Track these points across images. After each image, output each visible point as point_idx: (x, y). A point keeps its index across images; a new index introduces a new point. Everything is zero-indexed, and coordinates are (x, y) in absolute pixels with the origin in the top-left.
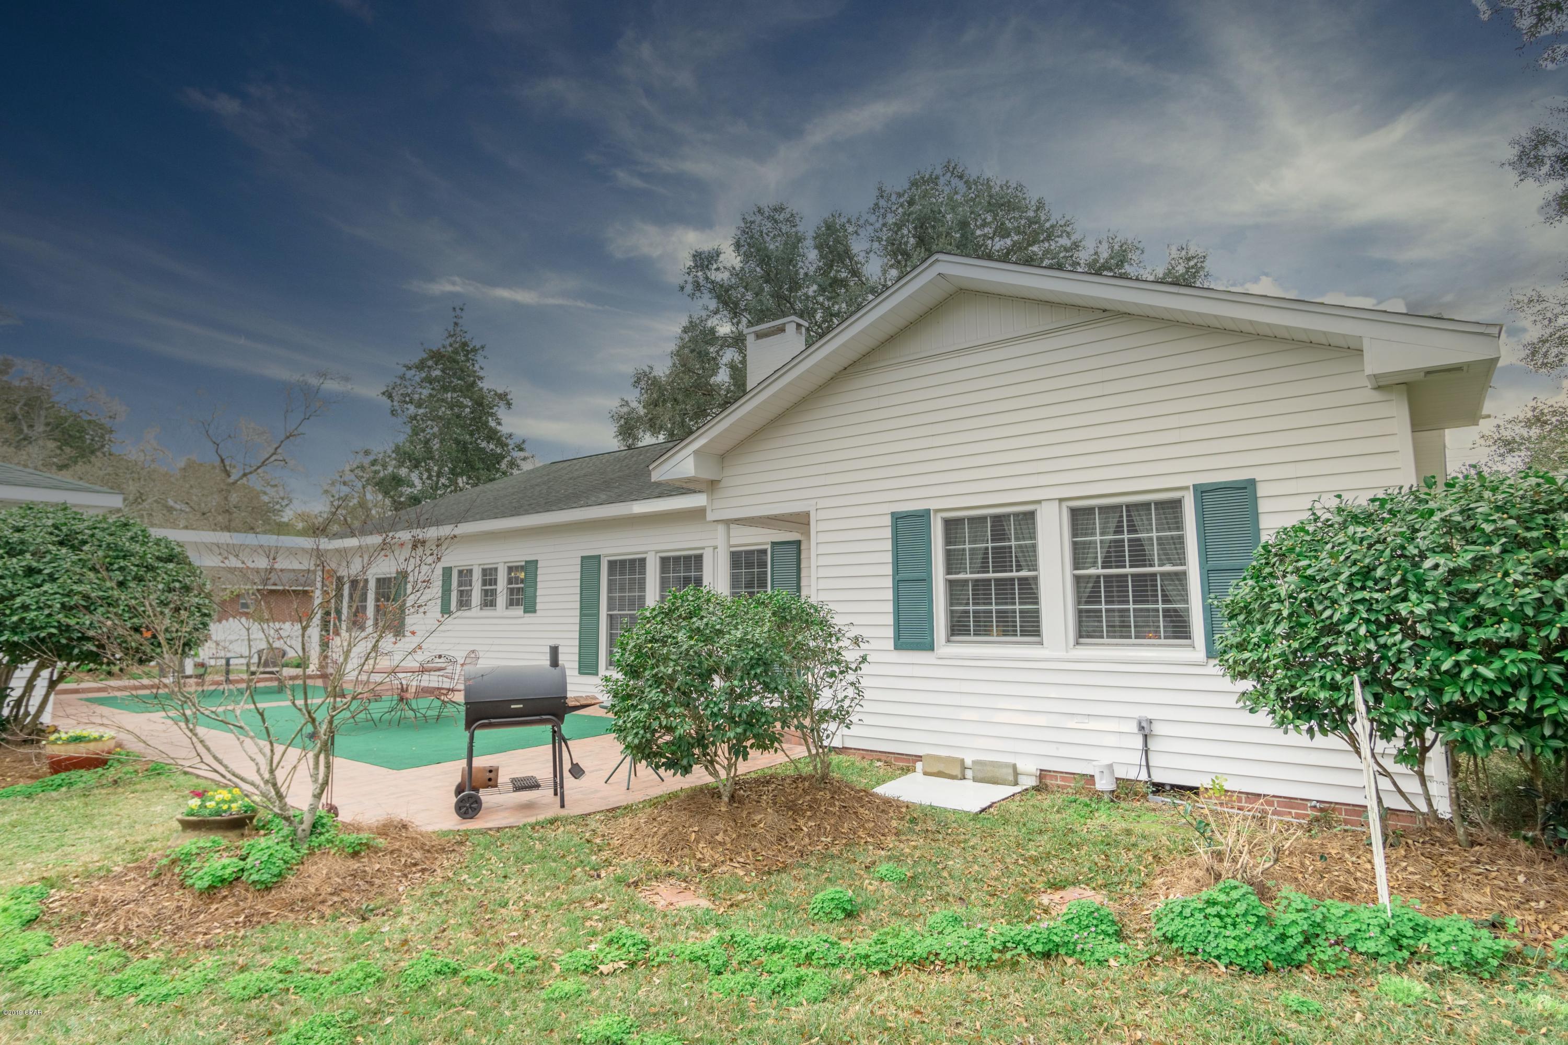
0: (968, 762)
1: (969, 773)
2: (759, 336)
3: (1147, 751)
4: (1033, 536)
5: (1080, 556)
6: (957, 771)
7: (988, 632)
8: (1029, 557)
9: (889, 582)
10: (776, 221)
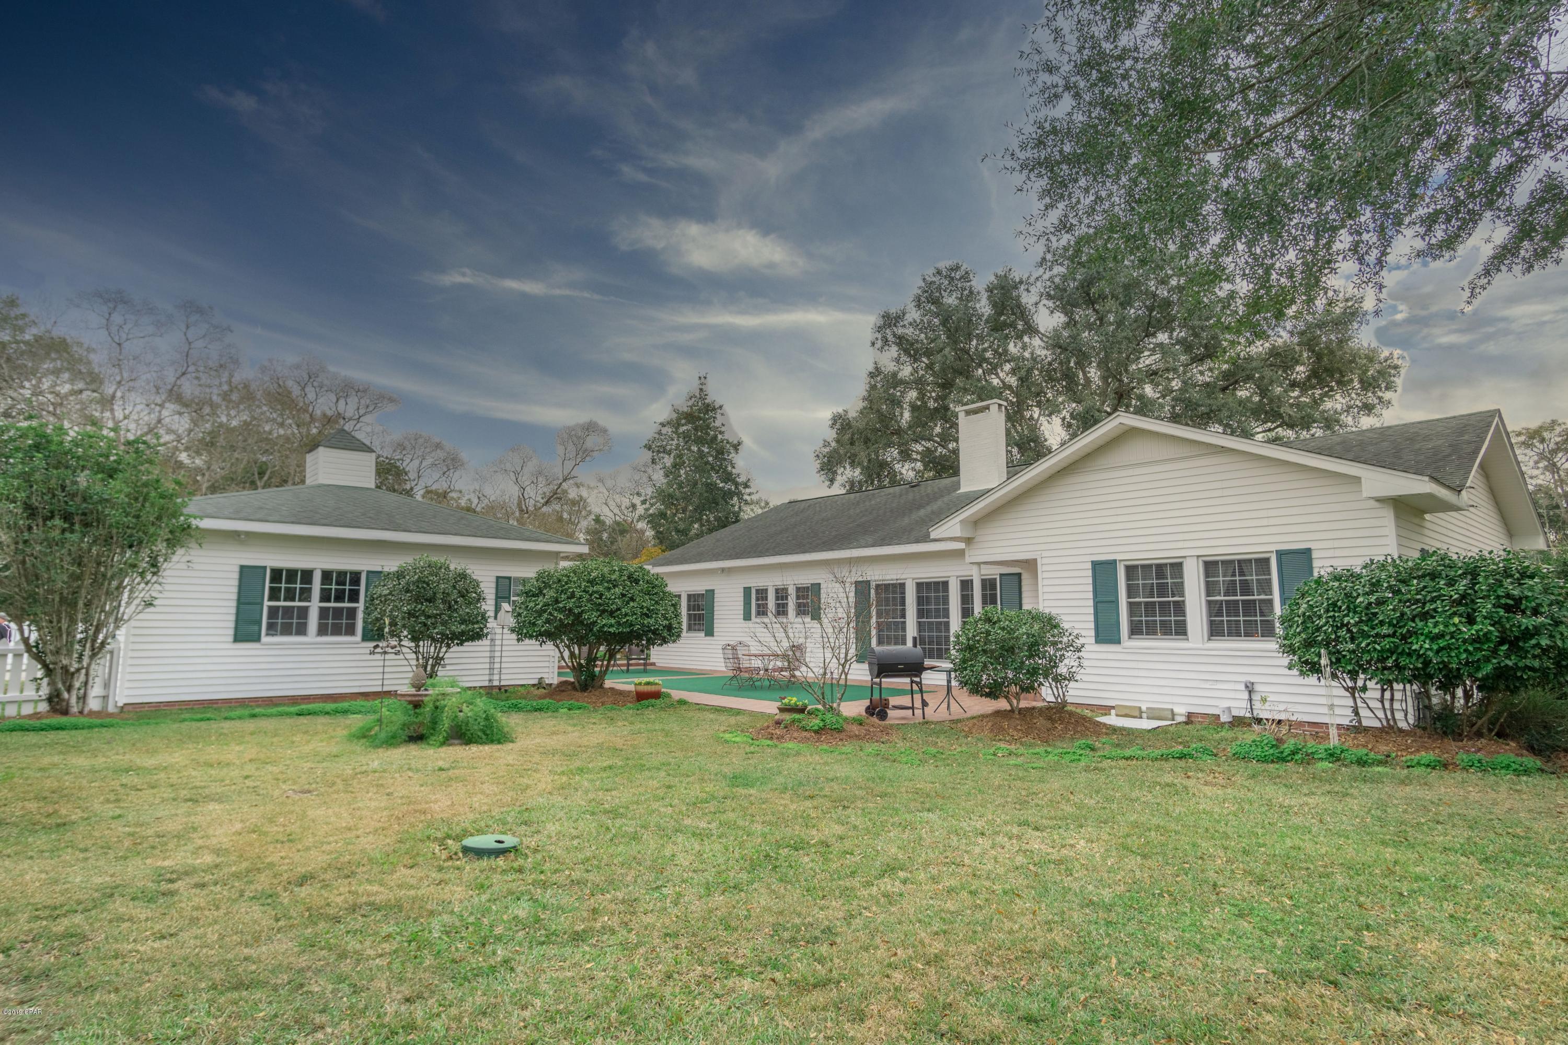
0: (1144, 708)
1: (1144, 715)
2: (968, 413)
3: (1251, 700)
4: (1182, 577)
5: (1210, 588)
6: (1137, 714)
7: (1155, 633)
8: (1179, 589)
9: (1091, 603)
10: (952, 279)
